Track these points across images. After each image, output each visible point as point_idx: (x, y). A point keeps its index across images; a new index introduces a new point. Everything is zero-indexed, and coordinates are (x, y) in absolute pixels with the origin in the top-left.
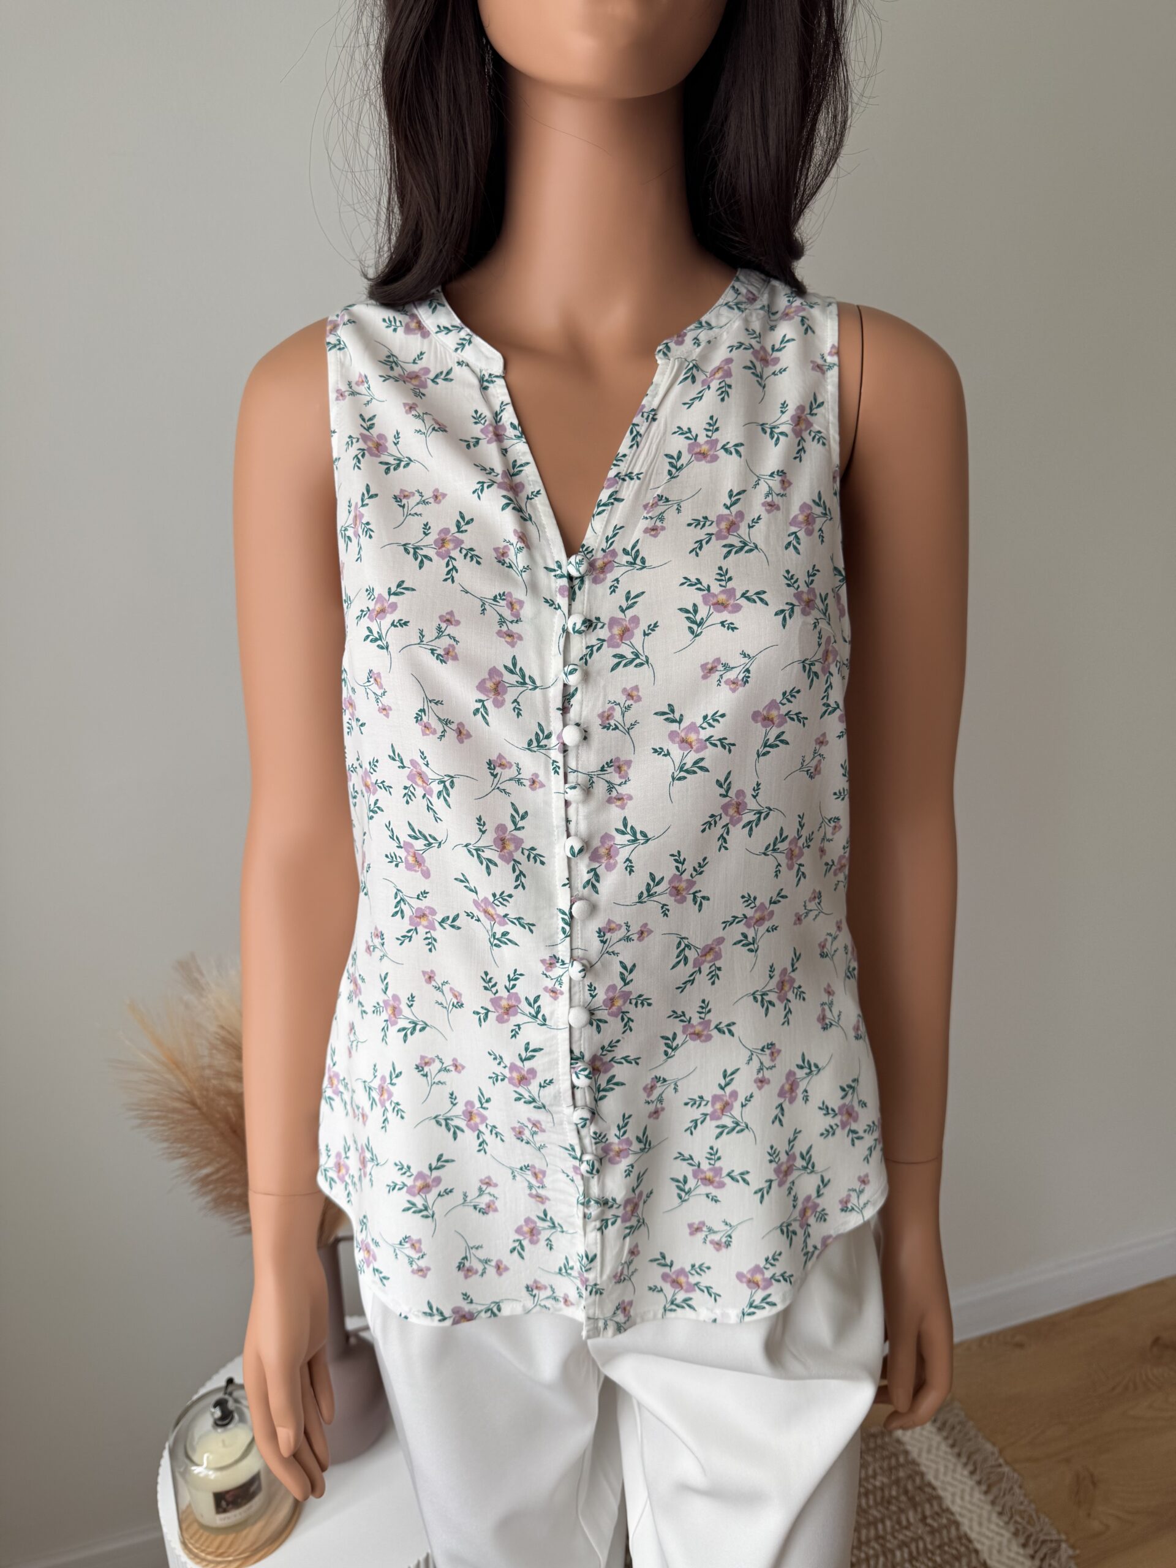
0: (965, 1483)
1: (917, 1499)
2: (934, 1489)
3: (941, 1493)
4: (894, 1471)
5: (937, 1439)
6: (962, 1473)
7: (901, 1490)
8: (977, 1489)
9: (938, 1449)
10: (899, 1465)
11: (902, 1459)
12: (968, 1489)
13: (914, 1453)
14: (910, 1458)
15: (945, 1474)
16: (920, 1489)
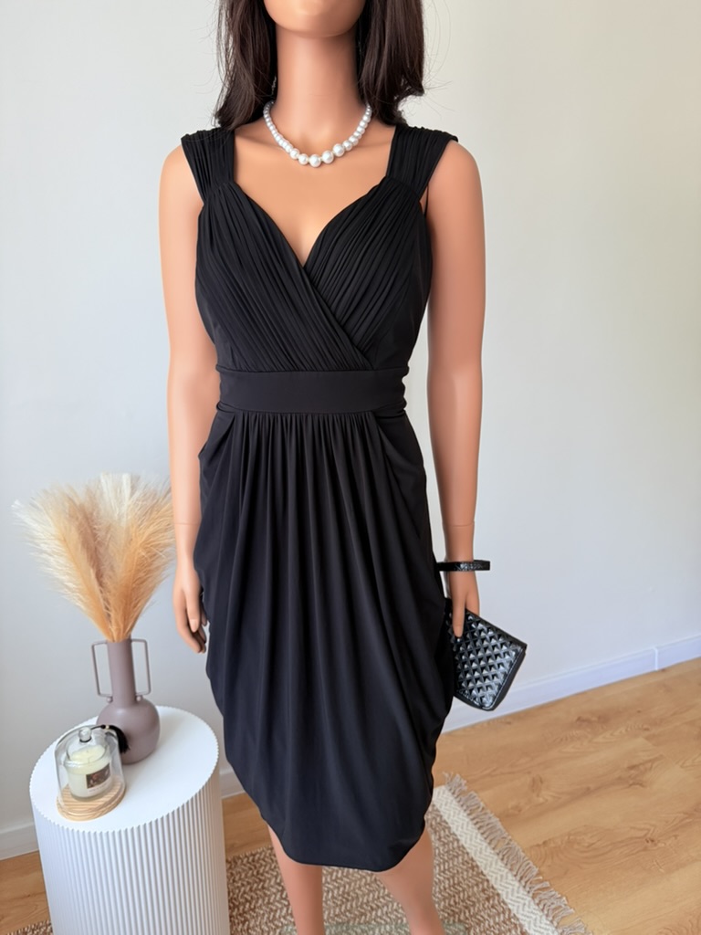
9: (451, 803)
15: (454, 816)
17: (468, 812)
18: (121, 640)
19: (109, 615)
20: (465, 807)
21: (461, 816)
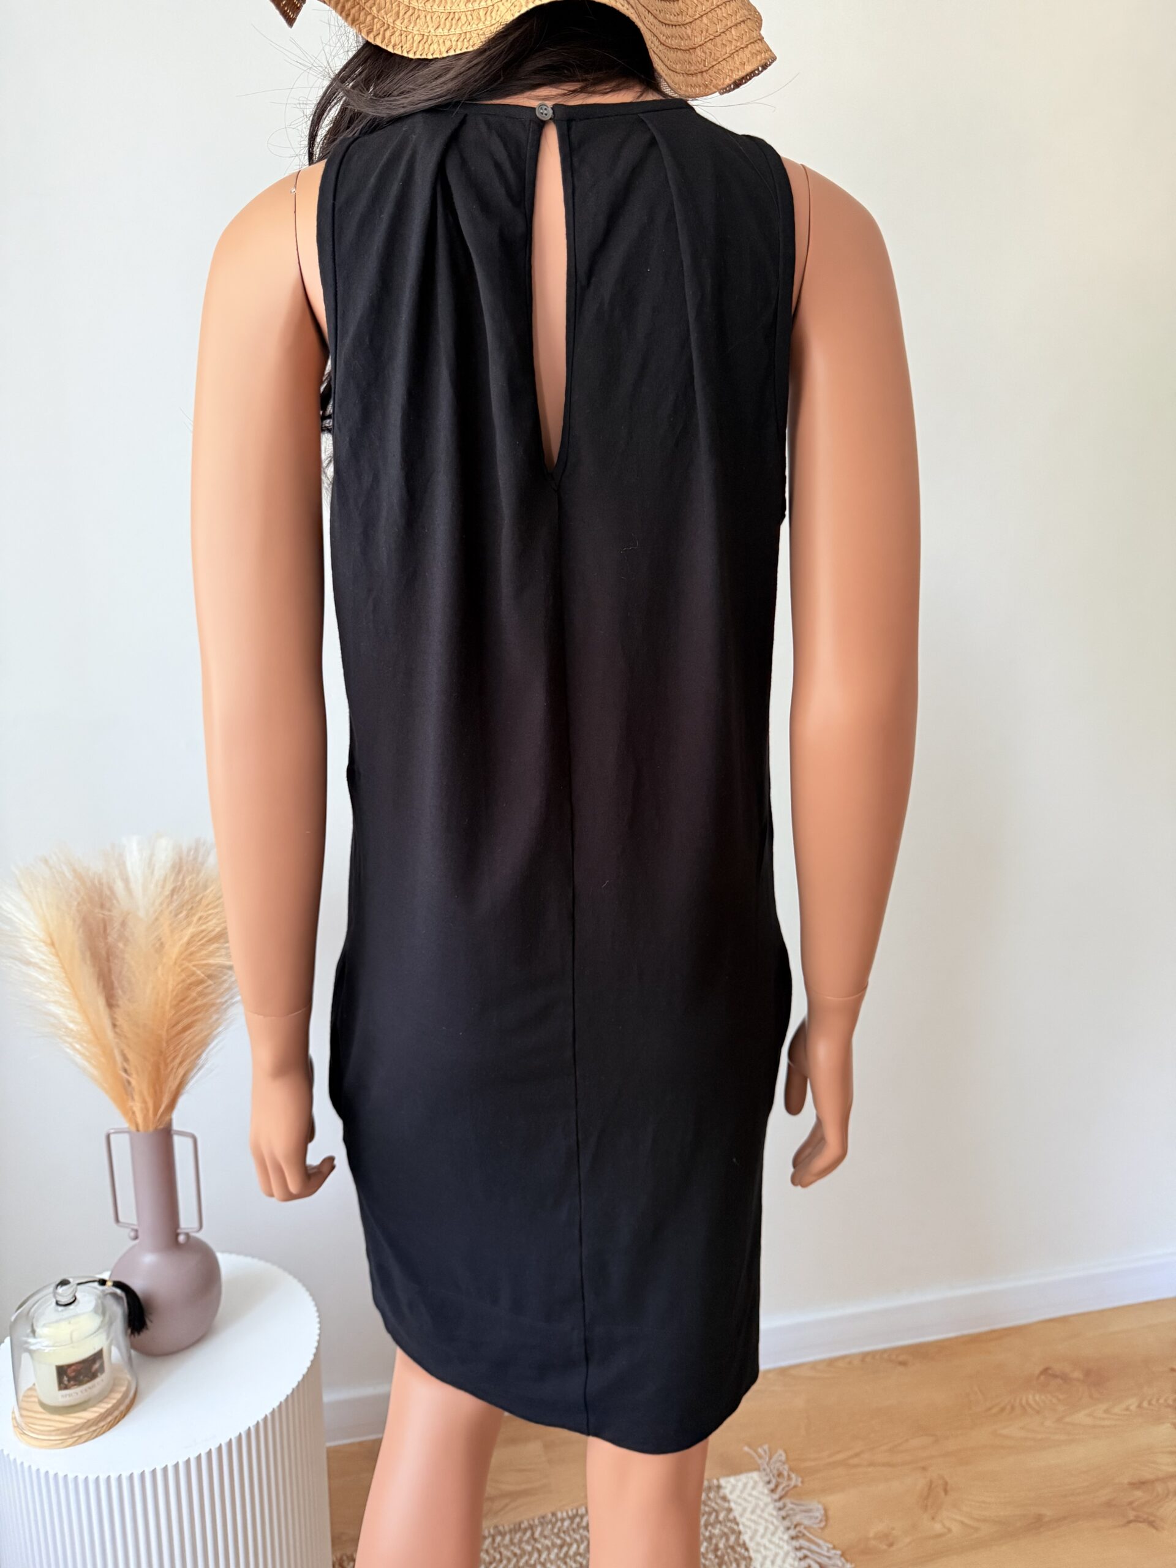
0: (781, 1548)
1: (726, 1558)
2: (747, 1549)
3: (752, 1554)
4: (710, 1528)
5: (768, 1499)
6: (782, 1536)
7: (712, 1547)
8: (792, 1554)
9: (763, 1511)
10: (717, 1521)
11: (722, 1516)
12: (782, 1554)
13: (736, 1513)
14: (731, 1516)
15: (763, 1536)
16: (732, 1548)
17: (793, 1532)
18: (151, 1129)
19: (129, 1083)
20: (787, 1523)
21: (776, 1539)
